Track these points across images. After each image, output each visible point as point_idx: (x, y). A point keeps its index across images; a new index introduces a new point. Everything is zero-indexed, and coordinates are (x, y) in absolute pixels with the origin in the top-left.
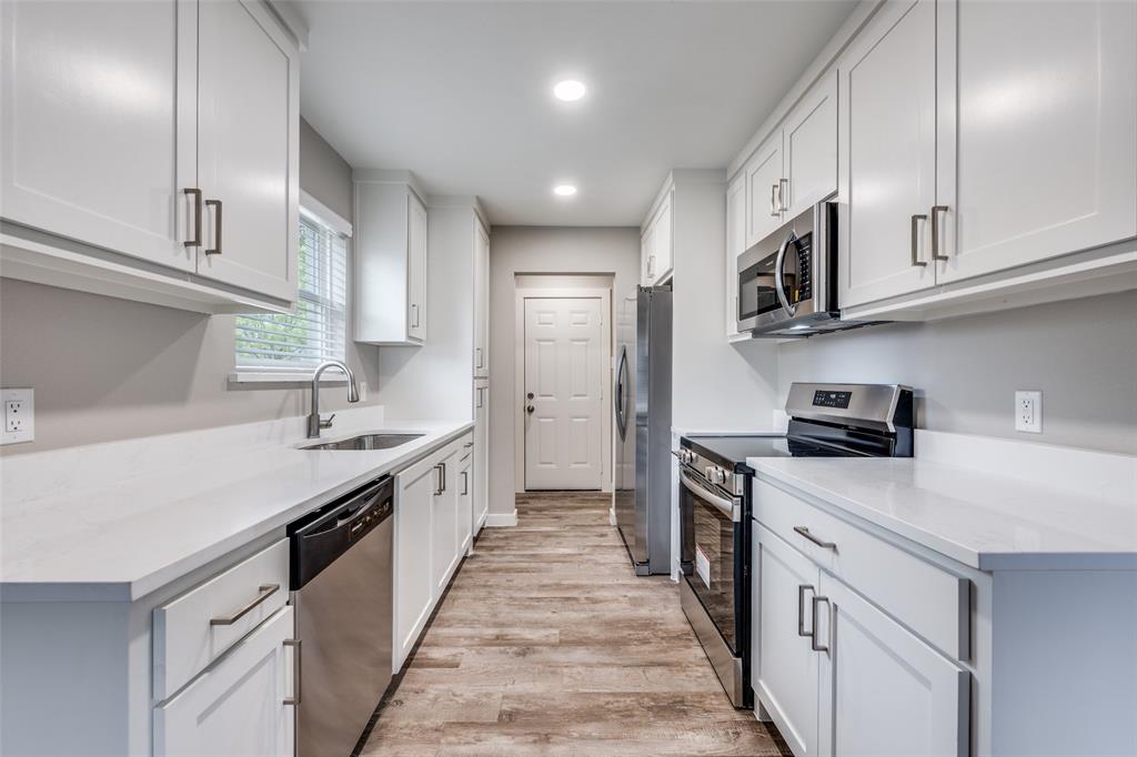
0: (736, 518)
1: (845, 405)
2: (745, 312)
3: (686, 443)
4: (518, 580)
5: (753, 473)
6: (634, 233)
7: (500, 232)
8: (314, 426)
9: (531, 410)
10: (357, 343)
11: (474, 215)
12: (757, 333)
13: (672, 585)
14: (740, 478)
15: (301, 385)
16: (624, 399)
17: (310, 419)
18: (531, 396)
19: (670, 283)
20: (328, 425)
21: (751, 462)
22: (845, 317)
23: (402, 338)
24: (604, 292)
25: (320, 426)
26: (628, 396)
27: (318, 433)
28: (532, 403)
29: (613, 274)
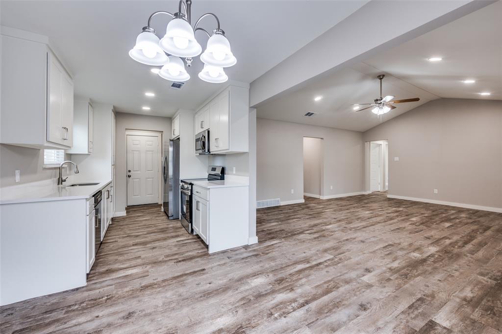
0: (190, 194)
1: (215, 171)
2: (197, 149)
3: (182, 181)
4: (131, 226)
5: (193, 184)
6: (170, 119)
7: (119, 114)
8: (61, 181)
9: (129, 176)
10: (67, 154)
11: (111, 111)
12: (200, 154)
13: (179, 220)
14: (190, 186)
15: (55, 168)
16: (166, 171)
17: (59, 179)
18: (130, 171)
19: (179, 139)
20: (65, 181)
21: (192, 182)
22: (211, 153)
23: (87, 153)
24: (159, 135)
25: (62, 181)
26: (167, 170)
27: (62, 183)
28: (130, 174)
29: (162, 132)
